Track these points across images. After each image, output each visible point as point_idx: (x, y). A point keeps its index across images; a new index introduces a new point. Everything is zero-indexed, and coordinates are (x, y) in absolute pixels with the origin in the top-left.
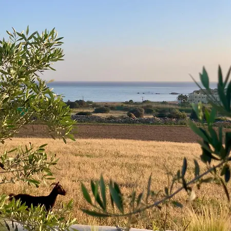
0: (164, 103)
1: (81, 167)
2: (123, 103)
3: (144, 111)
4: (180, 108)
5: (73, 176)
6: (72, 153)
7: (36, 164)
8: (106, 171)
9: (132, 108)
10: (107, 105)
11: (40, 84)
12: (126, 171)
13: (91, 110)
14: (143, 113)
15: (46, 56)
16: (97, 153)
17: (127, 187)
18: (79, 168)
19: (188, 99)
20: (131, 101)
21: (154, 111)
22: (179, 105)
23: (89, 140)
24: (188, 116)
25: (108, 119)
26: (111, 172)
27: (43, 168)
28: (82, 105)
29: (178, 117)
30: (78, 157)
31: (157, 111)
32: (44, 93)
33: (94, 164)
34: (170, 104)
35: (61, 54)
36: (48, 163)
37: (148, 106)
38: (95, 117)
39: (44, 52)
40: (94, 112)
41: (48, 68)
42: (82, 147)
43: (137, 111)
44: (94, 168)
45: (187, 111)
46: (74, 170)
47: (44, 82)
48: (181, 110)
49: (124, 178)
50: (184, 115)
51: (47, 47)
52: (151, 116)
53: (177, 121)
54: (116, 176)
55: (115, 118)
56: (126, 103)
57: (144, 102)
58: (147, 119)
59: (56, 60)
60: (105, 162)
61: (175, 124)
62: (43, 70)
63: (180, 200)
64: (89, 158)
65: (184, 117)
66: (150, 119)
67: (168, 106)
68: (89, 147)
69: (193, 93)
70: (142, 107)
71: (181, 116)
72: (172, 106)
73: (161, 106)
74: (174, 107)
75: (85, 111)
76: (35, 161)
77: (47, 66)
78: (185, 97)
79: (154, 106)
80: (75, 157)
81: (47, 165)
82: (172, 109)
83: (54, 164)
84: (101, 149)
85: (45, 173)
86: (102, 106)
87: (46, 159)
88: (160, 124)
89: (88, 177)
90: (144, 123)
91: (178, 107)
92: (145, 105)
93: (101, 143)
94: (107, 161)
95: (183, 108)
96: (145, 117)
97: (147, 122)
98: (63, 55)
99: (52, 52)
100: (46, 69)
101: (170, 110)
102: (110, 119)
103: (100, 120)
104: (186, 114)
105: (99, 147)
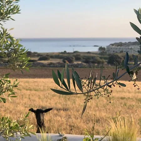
0: (89, 53)
1: (31, 98)
2: (59, 53)
3: (74, 58)
4: (100, 56)
5: (25, 104)
6: (24, 88)
7: (3, 87)
8: (49, 100)
9: (66, 56)
10: (48, 55)
11: (4, 31)
12: (63, 100)
13: (36, 59)
14: (74, 60)
15: (7, 10)
16: (42, 88)
17: (64, 110)
18: (30, 98)
19: (106, 50)
20: (65, 52)
21: (82, 59)
22: (99, 54)
23: (36, 80)
24: (106, 62)
25: (49, 64)
26: (52, 101)
27: (8, 89)
28: (30, 55)
29: (99, 63)
30: (29, 91)
31: (83, 58)
32: (7, 38)
33: (40, 96)
34: (93, 53)
35: (18, 9)
36: (11, 86)
37: (77, 55)
38: (40, 63)
39: (6, 7)
40: (39, 60)
41: (9, 19)
42: (31, 84)
43: (69, 58)
44: (40, 98)
45: (105, 58)
46: (26, 100)
47: (6, 30)
48: (101, 58)
49: (61, 105)
50: (103, 61)
51: (8, 4)
52: (80, 62)
53: (98, 65)
54: (56, 104)
55: (54, 64)
56: (62, 53)
57: (75, 52)
58: (77, 64)
59: (15, 13)
60: (48, 94)
61: (96, 67)
62: (6, 20)
63: (101, 118)
64: (36, 92)
65: (103, 63)
66: (79, 64)
67: (92, 55)
68: (36, 84)
69: (110, 45)
70: (73, 56)
71: (101, 62)
72: (94, 55)
73: (86, 55)
74: (96, 55)
75: (32, 59)
76: (2, 85)
77: (8, 18)
78: (104, 49)
79: (82, 55)
80: (26, 91)
81: (11, 87)
82: (95, 57)
83: (16, 86)
84: (44, 85)
85: (10, 93)
86: (44, 56)
87: (10, 83)
88: (86, 68)
89: (36, 105)
90: (74, 67)
91: (98, 55)
92: (75, 54)
93: (44, 81)
94: (49, 94)
95: (103, 56)
96: (75, 63)
97: (77, 66)
98: (19, 9)
99: (12, 7)
100: (8, 20)
101: (93, 57)
102: (50, 65)
103: (43, 66)
104: (104, 60)
105: (43, 84)
